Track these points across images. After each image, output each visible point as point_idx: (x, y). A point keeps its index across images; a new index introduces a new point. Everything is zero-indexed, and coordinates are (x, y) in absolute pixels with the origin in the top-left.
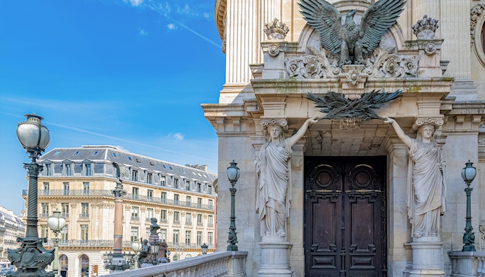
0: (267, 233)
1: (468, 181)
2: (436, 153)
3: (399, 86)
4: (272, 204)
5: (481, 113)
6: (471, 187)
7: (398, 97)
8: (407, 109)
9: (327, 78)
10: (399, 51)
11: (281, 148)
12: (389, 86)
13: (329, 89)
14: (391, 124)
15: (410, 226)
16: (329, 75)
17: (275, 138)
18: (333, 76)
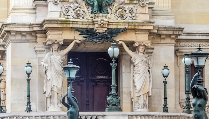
0: (52, 105)
1: (165, 77)
2: (146, 62)
3: (126, 25)
4: (55, 89)
5: (175, 33)
6: (166, 80)
7: (125, 30)
8: (130, 37)
9: (87, 19)
10: (125, 3)
11: (59, 57)
12: (120, 25)
13: (87, 25)
14: (121, 44)
15: (132, 103)
16: (88, 18)
17: (55, 51)
18: (90, 18)
